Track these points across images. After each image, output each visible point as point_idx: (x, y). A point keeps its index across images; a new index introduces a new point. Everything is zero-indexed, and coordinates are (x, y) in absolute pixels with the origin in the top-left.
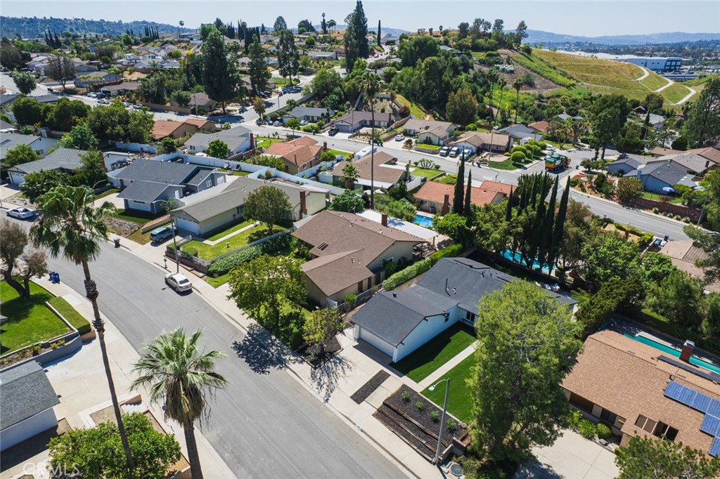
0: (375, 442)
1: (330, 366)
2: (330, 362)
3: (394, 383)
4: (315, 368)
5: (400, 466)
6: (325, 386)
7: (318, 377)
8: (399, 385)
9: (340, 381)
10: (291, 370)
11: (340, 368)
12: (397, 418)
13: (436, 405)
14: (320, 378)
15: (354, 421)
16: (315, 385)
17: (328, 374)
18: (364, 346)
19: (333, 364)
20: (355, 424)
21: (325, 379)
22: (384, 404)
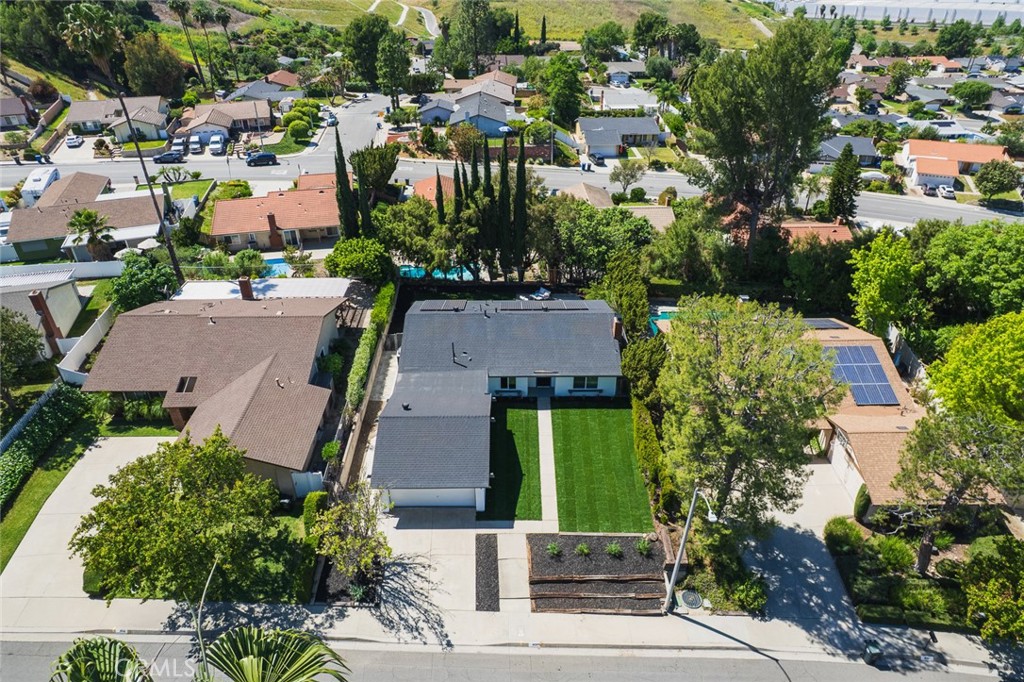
0: (576, 646)
1: (396, 586)
2: (388, 578)
3: (513, 543)
4: (377, 606)
5: (637, 653)
6: (421, 624)
7: (396, 618)
8: (524, 543)
9: (435, 597)
10: (338, 639)
11: (415, 578)
12: (567, 590)
13: (595, 534)
14: (401, 619)
15: (521, 642)
16: (405, 635)
17: (407, 602)
18: (411, 516)
19: (396, 579)
20: (527, 645)
21: (411, 613)
22: (532, 583)
